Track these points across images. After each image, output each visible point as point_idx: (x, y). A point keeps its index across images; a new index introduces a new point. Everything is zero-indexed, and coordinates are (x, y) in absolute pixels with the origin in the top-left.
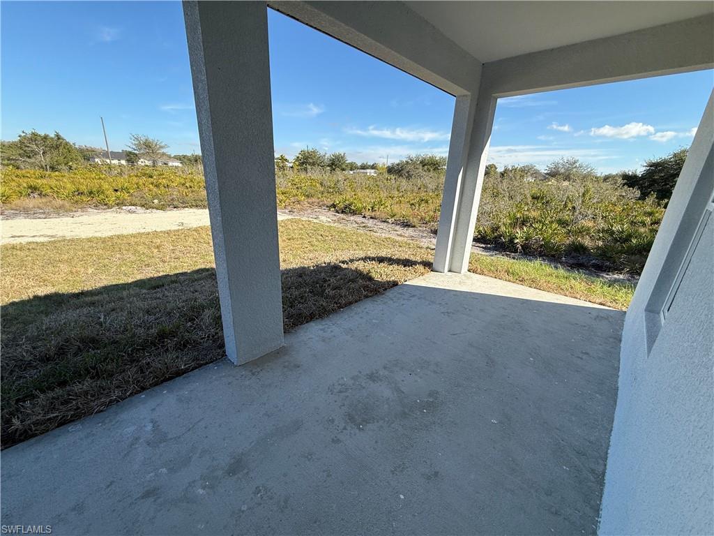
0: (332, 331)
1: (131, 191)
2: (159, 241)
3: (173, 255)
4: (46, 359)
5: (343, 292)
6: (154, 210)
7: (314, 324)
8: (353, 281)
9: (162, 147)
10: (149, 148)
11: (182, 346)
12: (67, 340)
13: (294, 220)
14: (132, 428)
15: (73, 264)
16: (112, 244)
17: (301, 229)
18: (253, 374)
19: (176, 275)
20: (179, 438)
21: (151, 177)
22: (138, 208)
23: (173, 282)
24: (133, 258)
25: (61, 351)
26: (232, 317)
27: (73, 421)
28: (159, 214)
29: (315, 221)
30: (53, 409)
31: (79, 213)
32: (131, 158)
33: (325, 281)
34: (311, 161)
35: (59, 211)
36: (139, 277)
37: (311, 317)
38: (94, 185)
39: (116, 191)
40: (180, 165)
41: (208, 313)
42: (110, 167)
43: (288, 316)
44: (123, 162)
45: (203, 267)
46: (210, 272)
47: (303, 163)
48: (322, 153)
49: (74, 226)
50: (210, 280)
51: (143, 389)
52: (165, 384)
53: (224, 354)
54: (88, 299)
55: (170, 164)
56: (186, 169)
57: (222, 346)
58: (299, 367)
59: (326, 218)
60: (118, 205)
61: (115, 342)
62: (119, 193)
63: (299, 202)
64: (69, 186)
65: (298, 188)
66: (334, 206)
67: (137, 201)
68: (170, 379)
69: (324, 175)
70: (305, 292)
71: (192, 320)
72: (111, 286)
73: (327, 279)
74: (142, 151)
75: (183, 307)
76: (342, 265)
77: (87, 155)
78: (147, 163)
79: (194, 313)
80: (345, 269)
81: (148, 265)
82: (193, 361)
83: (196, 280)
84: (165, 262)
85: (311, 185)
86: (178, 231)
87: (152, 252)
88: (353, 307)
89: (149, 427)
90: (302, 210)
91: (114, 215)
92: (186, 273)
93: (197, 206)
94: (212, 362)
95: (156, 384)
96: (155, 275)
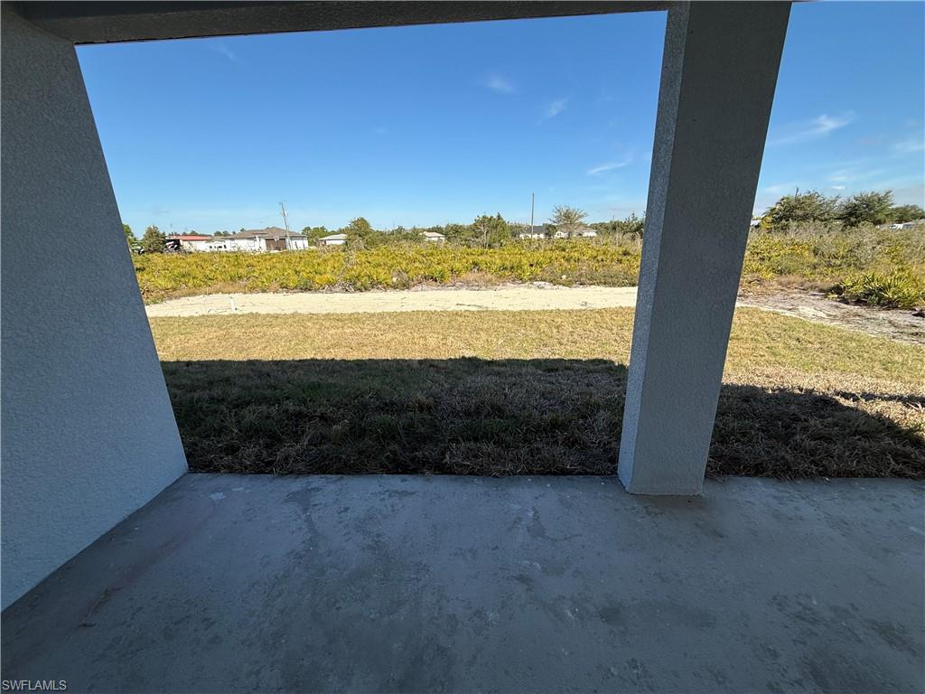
0: (796, 508)
1: (544, 266)
2: (560, 320)
3: (571, 338)
4: (468, 414)
5: (837, 449)
6: (561, 287)
7: (759, 483)
8: (866, 435)
9: (580, 217)
10: (568, 219)
11: (571, 443)
12: (483, 403)
13: (745, 310)
14: (518, 507)
15: (490, 333)
16: (521, 318)
17: (757, 325)
18: (649, 513)
19: (571, 361)
20: (556, 541)
21: (564, 250)
22: (547, 283)
23: (567, 368)
24: (535, 336)
25: (478, 411)
26: (636, 430)
27: (478, 475)
28: (564, 292)
29: (788, 314)
30: (467, 458)
31: (501, 287)
32: (549, 230)
33: (797, 419)
34: (800, 213)
35: (489, 284)
36: (537, 356)
37: (757, 470)
38: (515, 260)
39: (532, 265)
40: (595, 234)
41: (603, 416)
42: (530, 242)
43: (714, 455)
44: (542, 236)
45: (600, 357)
46: (608, 366)
47: (781, 218)
48: (828, 196)
49: (495, 298)
50: (606, 375)
51: (530, 473)
52: (549, 477)
53: (614, 472)
54: (496, 368)
55: (585, 234)
56: (601, 239)
57: (614, 460)
58: (721, 536)
59: (815, 311)
60: (530, 279)
61: (514, 417)
62: (533, 268)
63: (760, 281)
64: (498, 261)
65: (763, 259)
66: (838, 290)
67: (546, 276)
68: (555, 474)
69: (825, 236)
70: (751, 427)
71: (585, 417)
72: (513, 360)
73: (803, 417)
74: (561, 223)
75: (578, 400)
76: (841, 400)
77: (515, 231)
78: (563, 235)
79: (588, 411)
80: (848, 408)
81: (545, 345)
82: (579, 465)
83: (591, 372)
84: (561, 344)
85: (792, 254)
86: (580, 311)
87: (552, 332)
88: (856, 482)
89: (531, 514)
90: (762, 294)
91: (526, 290)
92: (580, 360)
93: (605, 283)
94: (599, 475)
95: (542, 473)
96: (551, 357)
